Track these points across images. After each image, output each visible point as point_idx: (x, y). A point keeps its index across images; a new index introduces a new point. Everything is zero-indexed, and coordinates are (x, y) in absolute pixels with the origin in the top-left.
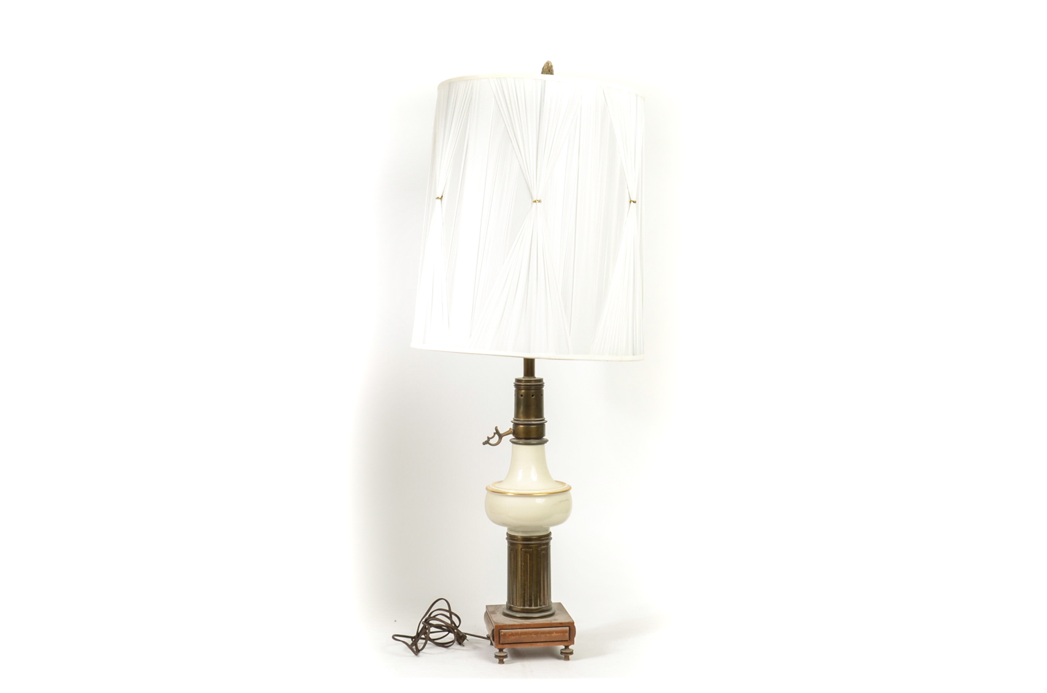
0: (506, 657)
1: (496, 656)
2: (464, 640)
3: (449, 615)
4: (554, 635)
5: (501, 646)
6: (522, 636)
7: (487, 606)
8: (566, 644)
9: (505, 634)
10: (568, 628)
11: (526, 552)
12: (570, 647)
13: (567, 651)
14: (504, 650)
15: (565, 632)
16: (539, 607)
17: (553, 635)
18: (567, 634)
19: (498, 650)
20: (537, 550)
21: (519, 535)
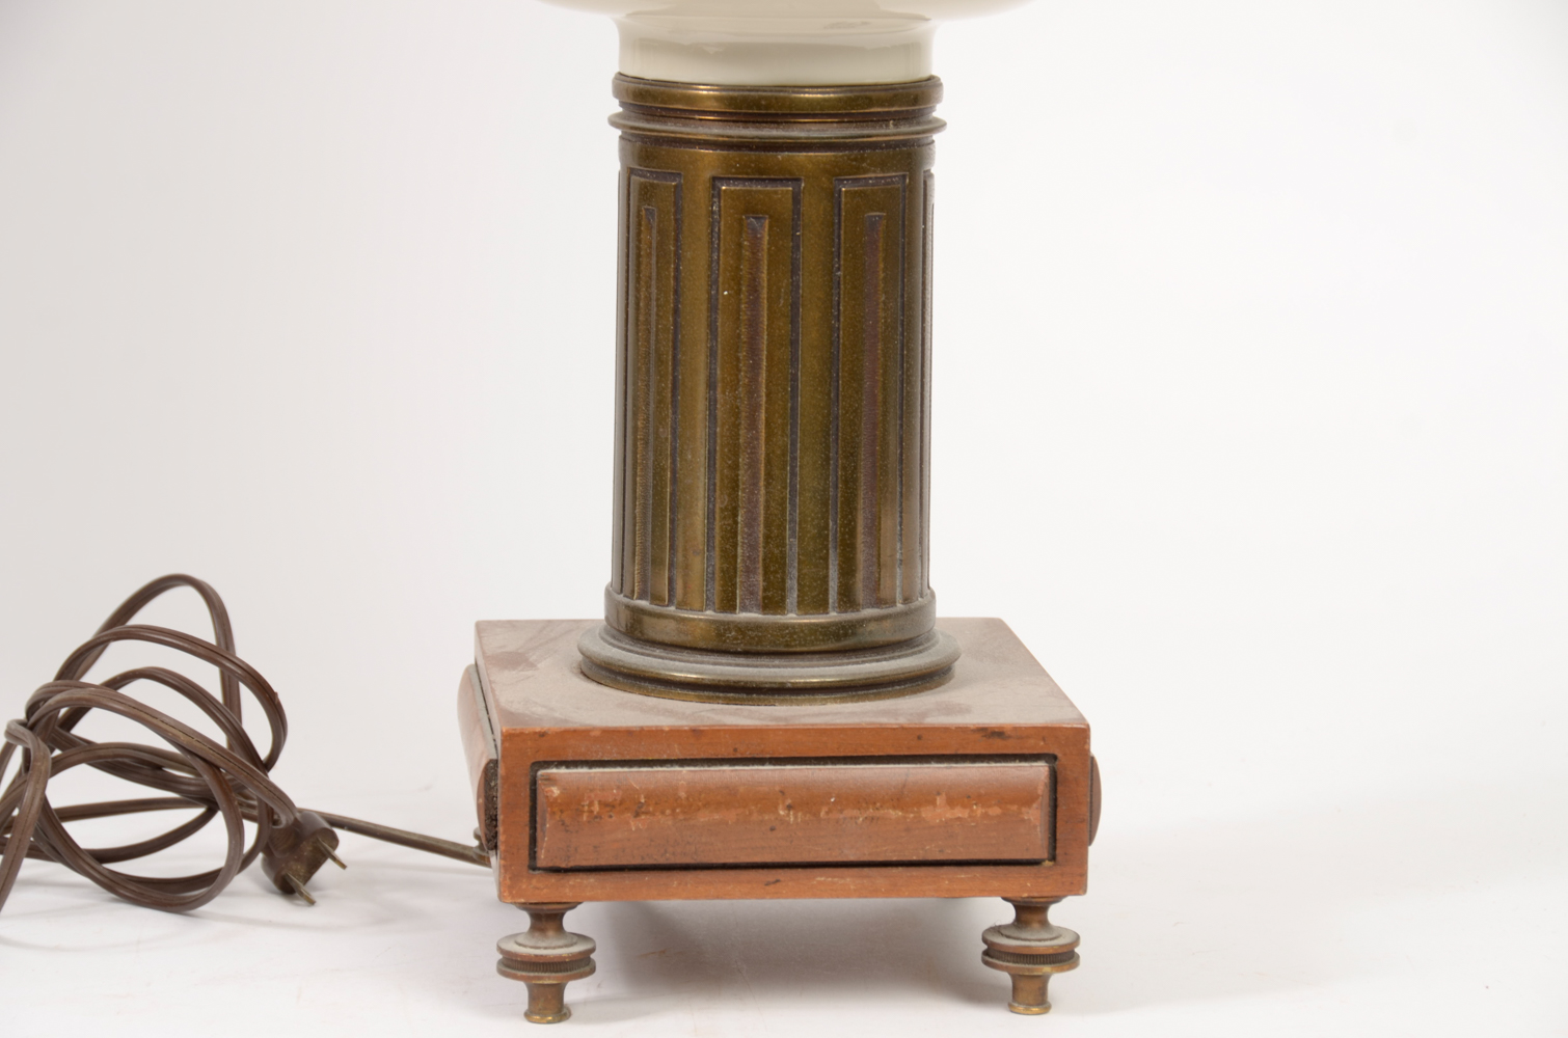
0: (581, 965)
1: (512, 965)
2: (314, 866)
3: (215, 689)
4: (938, 813)
5: (546, 890)
6: (703, 817)
7: (482, 629)
8: (1027, 884)
9: (573, 802)
10: (1040, 770)
11: (751, 208)
12: (1056, 914)
13: (1033, 940)
14: (571, 921)
15: (1025, 797)
16: (833, 616)
17: (927, 813)
18: (1036, 815)
19: (523, 920)
20: (834, 196)
21: (705, 76)
